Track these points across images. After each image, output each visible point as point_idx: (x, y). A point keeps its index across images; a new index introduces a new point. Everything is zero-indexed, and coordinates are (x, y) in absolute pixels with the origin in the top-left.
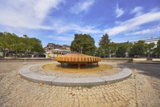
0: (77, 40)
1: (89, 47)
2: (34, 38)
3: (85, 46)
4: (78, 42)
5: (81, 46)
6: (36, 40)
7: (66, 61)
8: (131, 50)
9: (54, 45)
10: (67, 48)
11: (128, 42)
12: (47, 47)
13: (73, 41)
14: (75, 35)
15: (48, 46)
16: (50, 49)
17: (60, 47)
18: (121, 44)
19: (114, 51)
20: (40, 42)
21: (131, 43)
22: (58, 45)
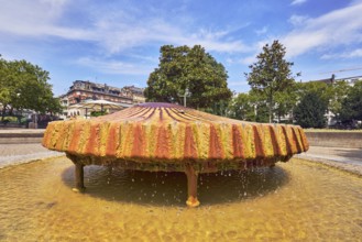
0: (170, 65)
1: (213, 91)
2: (24, 63)
3: (197, 87)
4: (173, 73)
5: (183, 87)
6: (30, 70)
7: (102, 151)
8: (345, 102)
9: (94, 88)
10: (135, 98)
11: (332, 80)
12: (69, 93)
13: (157, 72)
14: (163, 49)
15: (72, 91)
16: (78, 100)
17: (115, 94)
18: (310, 85)
19: (289, 107)
20: (44, 75)
21: (342, 82)
22: (106, 87)
